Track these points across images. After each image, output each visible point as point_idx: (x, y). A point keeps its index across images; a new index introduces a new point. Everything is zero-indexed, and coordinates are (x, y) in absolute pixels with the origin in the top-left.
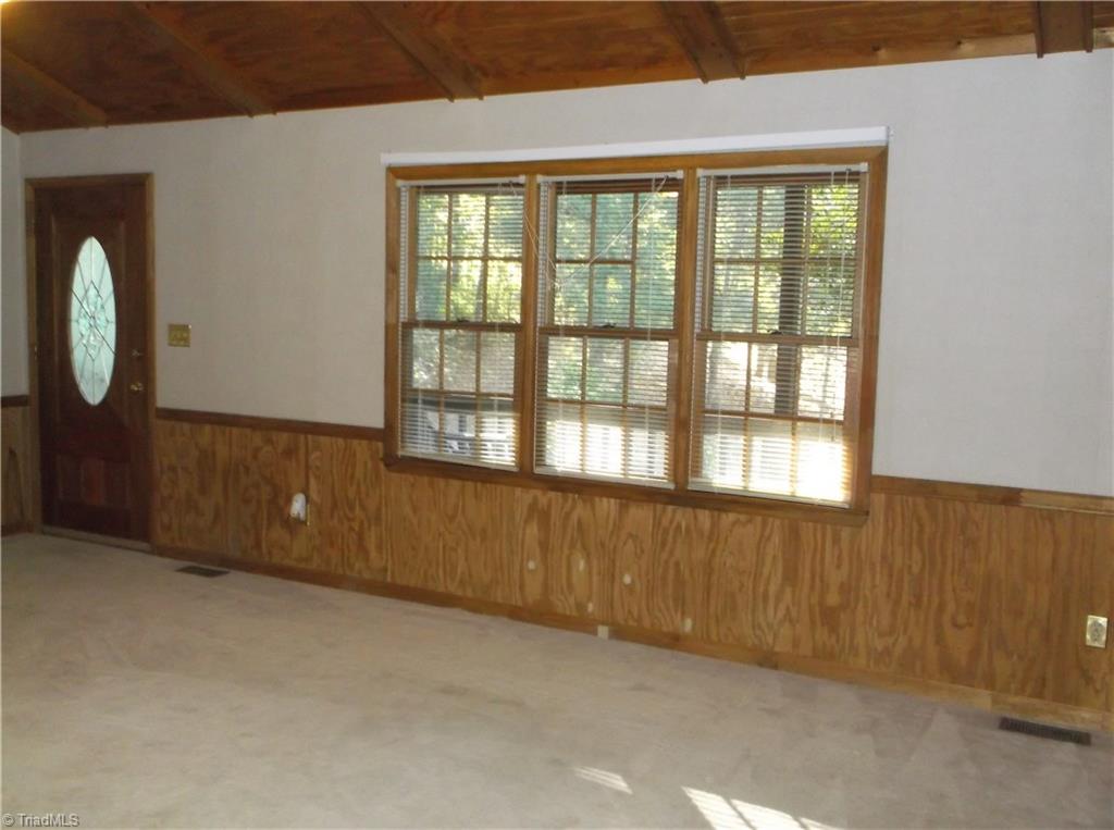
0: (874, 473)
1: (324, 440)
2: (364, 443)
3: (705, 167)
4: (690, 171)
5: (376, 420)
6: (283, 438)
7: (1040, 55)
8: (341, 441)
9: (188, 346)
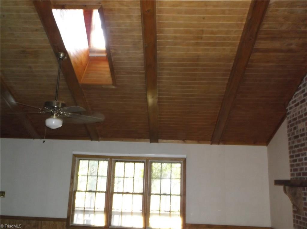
0: (186, 223)
1: (47, 222)
2: (60, 222)
3: (151, 160)
4: (147, 161)
5: (65, 216)
6: (34, 222)
7: (211, 145)
8: (52, 222)
9: (4, 197)
